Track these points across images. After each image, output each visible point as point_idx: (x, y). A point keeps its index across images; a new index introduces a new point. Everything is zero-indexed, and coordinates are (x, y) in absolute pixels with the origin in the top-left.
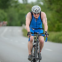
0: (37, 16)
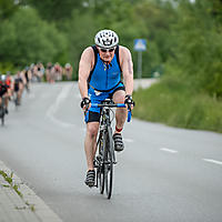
0: (107, 57)
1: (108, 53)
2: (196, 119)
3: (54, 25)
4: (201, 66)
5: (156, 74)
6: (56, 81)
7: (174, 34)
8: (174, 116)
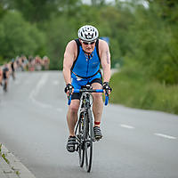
1: (90, 46)
2: (149, 101)
3: (35, 25)
4: (153, 59)
5: (117, 65)
6: (37, 70)
7: (131, 33)
8: (132, 99)
